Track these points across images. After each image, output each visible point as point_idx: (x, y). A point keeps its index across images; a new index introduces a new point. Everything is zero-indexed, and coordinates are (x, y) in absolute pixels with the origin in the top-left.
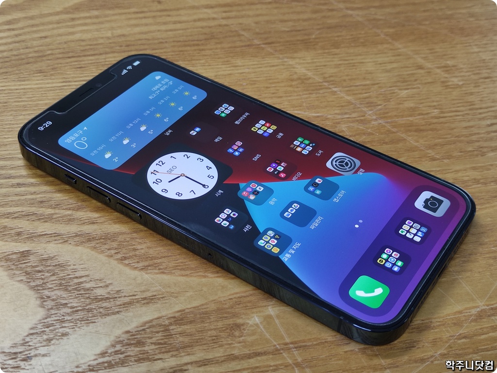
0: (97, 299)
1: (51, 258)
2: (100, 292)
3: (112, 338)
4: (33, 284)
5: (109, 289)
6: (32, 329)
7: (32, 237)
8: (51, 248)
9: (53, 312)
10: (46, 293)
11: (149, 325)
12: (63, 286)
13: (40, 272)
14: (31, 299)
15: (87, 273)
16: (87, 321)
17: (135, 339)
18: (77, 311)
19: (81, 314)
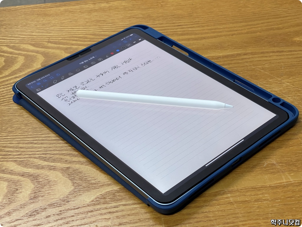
0: (92, 184)
1: (77, 170)
2: (93, 182)
3: (96, 196)
4: (70, 178)
5: (96, 181)
6: (69, 193)
7: (71, 162)
8: (77, 166)
9: (77, 187)
10: (75, 181)
11: (109, 192)
12: (81, 179)
13: (73, 174)
14: (70, 183)
15: (89, 175)
16: (88, 191)
17: (103, 197)
18: (85, 187)
19: (86, 189)
